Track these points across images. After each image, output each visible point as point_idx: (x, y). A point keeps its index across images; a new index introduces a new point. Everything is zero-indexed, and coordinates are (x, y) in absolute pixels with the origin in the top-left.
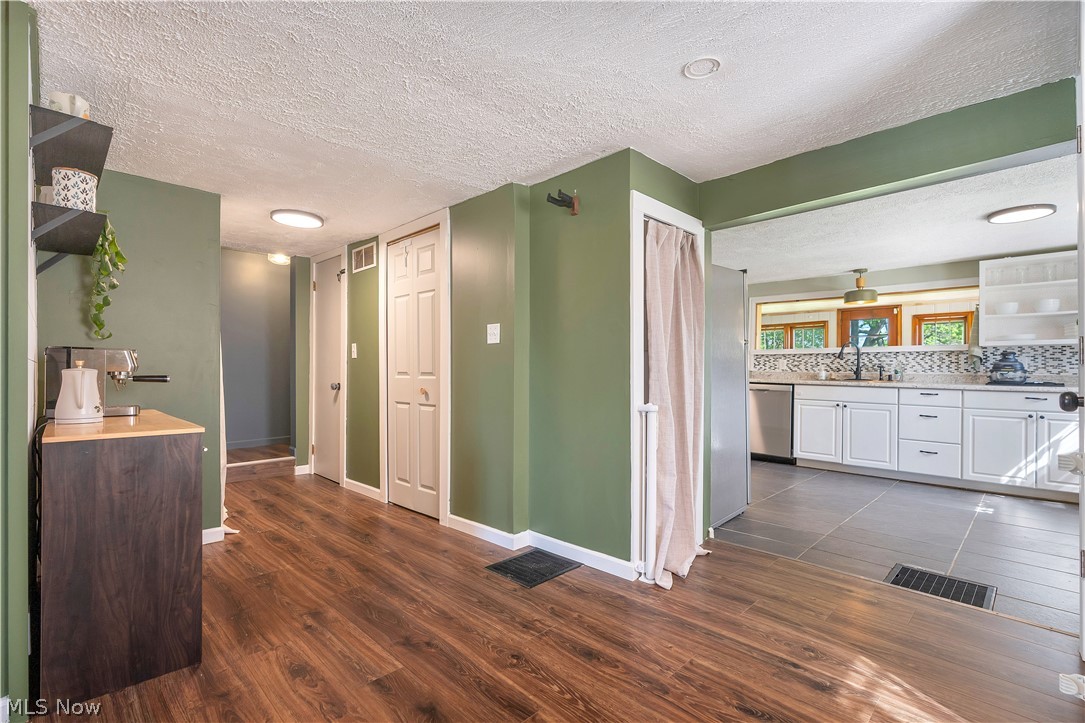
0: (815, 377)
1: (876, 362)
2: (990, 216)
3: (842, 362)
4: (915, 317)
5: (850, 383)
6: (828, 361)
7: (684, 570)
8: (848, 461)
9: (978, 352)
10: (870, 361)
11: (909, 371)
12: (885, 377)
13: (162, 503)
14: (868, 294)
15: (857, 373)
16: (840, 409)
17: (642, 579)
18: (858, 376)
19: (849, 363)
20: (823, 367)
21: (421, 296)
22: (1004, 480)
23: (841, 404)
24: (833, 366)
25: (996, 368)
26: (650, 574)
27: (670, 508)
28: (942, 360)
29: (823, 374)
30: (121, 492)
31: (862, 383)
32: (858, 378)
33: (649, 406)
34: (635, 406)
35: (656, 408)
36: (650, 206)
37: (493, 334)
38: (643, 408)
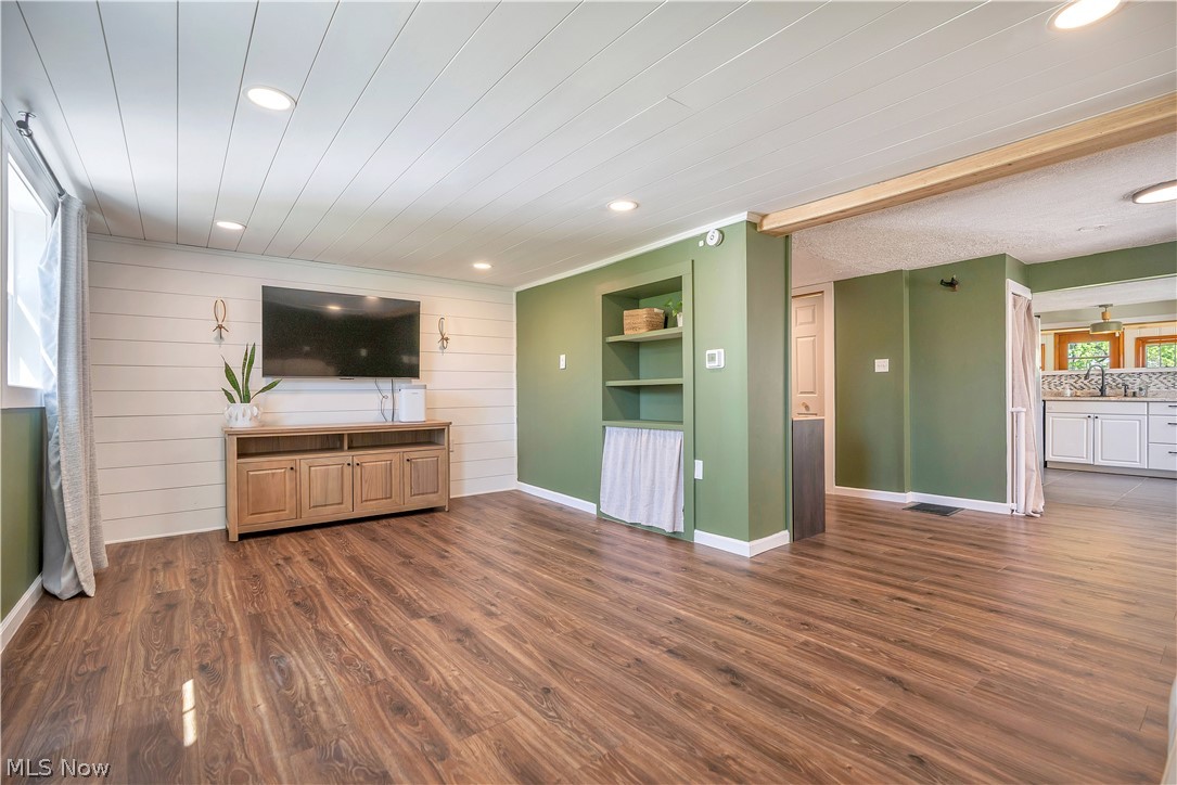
1: (1120, 381)
3: (1086, 382)
4: (1137, 338)
5: (1093, 399)
6: (1072, 381)
8: (1099, 462)
10: (1115, 380)
11: (1151, 389)
12: (1130, 394)
14: (1119, 325)
15: (1102, 390)
16: (1090, 420)
17: (1015, 512)
18: (1103, 393)
19: (1093, 382)
20: (1067, 386)
23: (1092, 416)
24: (1077, 385)
26: (1022, 510)
29: (1068, 392)
31: (1104, 399)
32: (1102, 395)
33: (1019, 409)
34: (1009, 409)
35: (1024, 410)
36: (1013, 287)
37: (882, 366)
38: (1013, 410)
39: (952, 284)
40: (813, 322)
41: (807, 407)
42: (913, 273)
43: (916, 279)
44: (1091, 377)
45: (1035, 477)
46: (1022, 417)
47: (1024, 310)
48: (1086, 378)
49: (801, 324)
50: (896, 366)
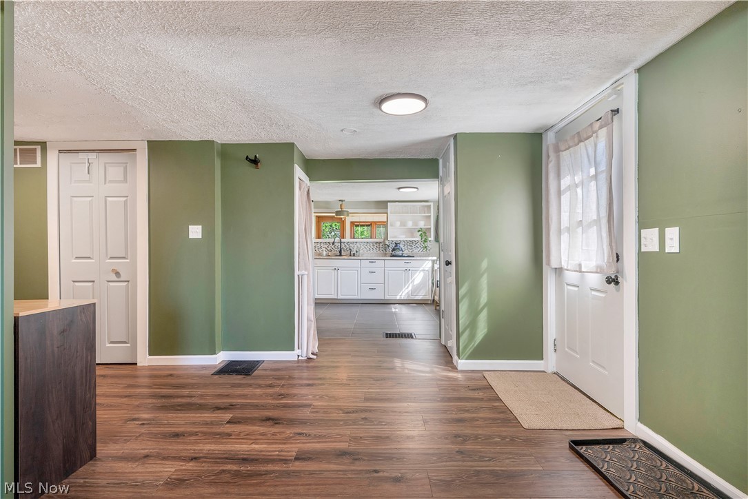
0: (320, 254)
1: (348, 246)
2: (399, 188)
3: (333, 246)
4: (351, 222)
5: (337, 257)
6: (326, 246)
7: (316, 350)
8: (340, 297)
9: (387, 243)
10: (345, 246)
11: (361, 251)
12: (352, 255)
13: (77, 352)
14: (346, 213)
15: (340, 252)
16: (336, 271)
17: (300, 358)
19: (336, 247)
20: (324, 249)
21: (109, 199)
22: (398, 298)
23: (336, 268)
24: (329, 249)
25: (394, 250)
26: (304, 354)
27: (311, 321)
28: (373, 245)
29: (325, 253)
30: (58, 347)
31: (344, 257)
32: (340, 255)
33: (303, 272)
34: (297, 273)
35: (306, 273)
36: (299, 172)
37: (195, 232)
38: (300, 273)
39: (255, 162)
40: (125, 180)
41: (118, 274)
42: (224, 147)
43: (227, 152)
44: (336, 244)
45: (313, 326)
46: (305, 278)
47: (306, 193)
48: (333, 244)
49: (111, 182)
50: (208, 232)
